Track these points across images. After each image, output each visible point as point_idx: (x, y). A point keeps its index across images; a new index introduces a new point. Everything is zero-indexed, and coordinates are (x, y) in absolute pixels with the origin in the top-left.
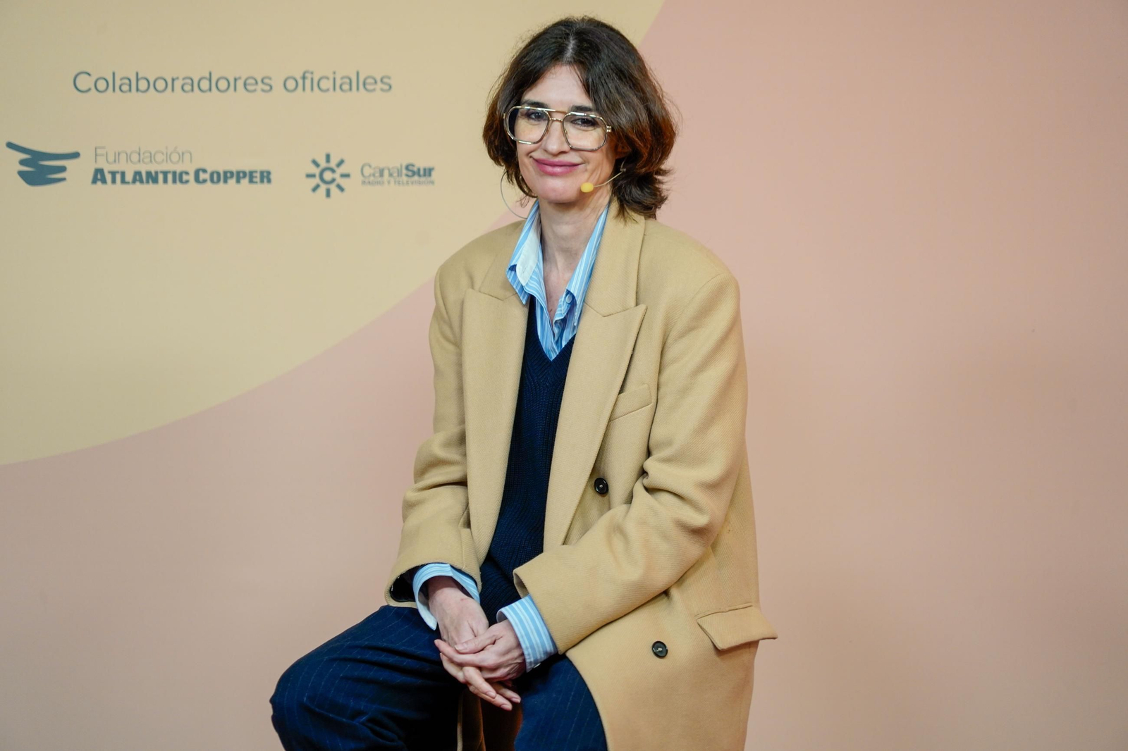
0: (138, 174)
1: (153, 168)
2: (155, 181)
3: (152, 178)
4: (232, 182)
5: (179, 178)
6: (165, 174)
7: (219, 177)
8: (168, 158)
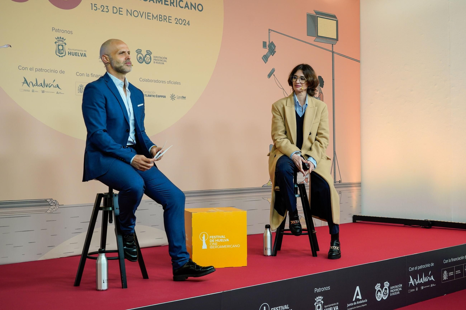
0: (148, 95)
1: (150, 94)
2: (151, 97)
3: (150, 96)
4: (161, 97)
5: (154, 96)
6: (152, 95)
7: (159, 96)
8: (152, 93)
